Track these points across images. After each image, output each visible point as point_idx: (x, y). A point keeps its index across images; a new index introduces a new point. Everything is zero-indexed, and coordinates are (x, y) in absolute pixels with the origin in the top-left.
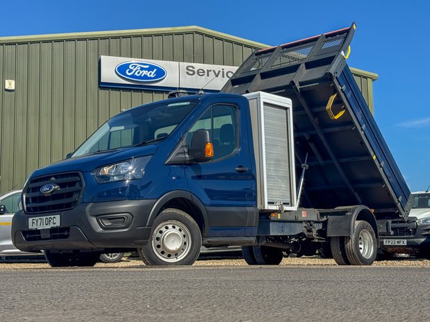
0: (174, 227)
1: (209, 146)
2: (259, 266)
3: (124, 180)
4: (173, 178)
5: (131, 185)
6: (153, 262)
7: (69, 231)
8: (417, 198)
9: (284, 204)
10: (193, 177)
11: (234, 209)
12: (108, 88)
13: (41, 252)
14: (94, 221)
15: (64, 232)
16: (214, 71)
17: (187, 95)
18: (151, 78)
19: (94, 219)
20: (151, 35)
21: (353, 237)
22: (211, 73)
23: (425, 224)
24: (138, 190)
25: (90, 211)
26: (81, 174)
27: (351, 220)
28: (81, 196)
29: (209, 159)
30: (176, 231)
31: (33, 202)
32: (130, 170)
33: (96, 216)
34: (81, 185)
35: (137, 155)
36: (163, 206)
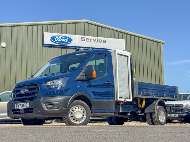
0: (79, 108)
1: (94, 73)
2: (120, 125)
3: (57, 88)
4: (79, 87)
5: (60, 90)
6: (70, 123)
7: (33, 110)
8: (182, 96)
9: (126, 98)
10: (87, 86)
11: (104, 100)
12: (47, 47)
13: (19, 119)
14: (44, 105)
15: (30, 110)
16: (93, 39)
17: (84, 50)
18: (66, 42)
19: (44, 104)
20: (66, 24)
21: (156, 113)
22: (92, 40)
23: (186, 107)
24: (63, 91)
25: (43, 101)
26: (38, 85)
27: (155, 105)
28: (38, 94)
29: (95, 78)
30: (80, 110)
31: (16, 97)
32: (60, 83)
33: (45, 103)
34: (38, 90)
35: (63, 76)
36: (74, 99)
